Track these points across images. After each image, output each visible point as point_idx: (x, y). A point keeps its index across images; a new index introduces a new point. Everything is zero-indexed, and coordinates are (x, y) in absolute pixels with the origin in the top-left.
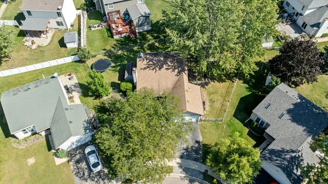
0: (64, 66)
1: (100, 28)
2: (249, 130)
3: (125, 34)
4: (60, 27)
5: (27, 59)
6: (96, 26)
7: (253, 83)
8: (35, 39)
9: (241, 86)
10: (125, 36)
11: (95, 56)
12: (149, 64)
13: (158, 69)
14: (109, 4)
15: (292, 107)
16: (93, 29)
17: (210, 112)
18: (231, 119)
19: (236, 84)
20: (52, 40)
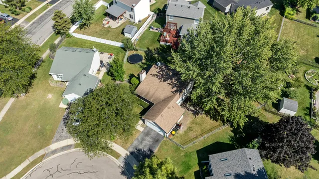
0: (113, 47)
1: (157, 31)
2: (199, 170)
3: (169, 44)
4: (131, 19)
5: (97, 33)
6: (155, 28)
7: (241, 136)
8: (111, 21)
9: (227, 133)
10: (169, 45)
11: (137, 50)
12: (159, 73)
13: (162, 80)
14: (170, 16)
15: (243, 173)
16: (151, 30)
17: (181, 136)
18: (193, 152)
19: (224, 128)
20: (120, 26)
